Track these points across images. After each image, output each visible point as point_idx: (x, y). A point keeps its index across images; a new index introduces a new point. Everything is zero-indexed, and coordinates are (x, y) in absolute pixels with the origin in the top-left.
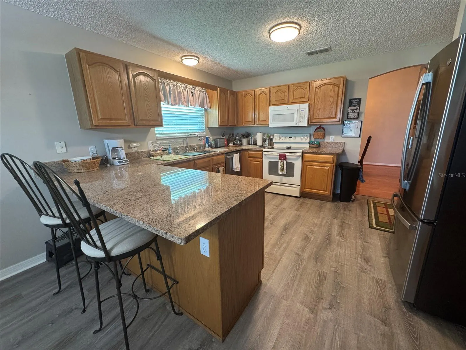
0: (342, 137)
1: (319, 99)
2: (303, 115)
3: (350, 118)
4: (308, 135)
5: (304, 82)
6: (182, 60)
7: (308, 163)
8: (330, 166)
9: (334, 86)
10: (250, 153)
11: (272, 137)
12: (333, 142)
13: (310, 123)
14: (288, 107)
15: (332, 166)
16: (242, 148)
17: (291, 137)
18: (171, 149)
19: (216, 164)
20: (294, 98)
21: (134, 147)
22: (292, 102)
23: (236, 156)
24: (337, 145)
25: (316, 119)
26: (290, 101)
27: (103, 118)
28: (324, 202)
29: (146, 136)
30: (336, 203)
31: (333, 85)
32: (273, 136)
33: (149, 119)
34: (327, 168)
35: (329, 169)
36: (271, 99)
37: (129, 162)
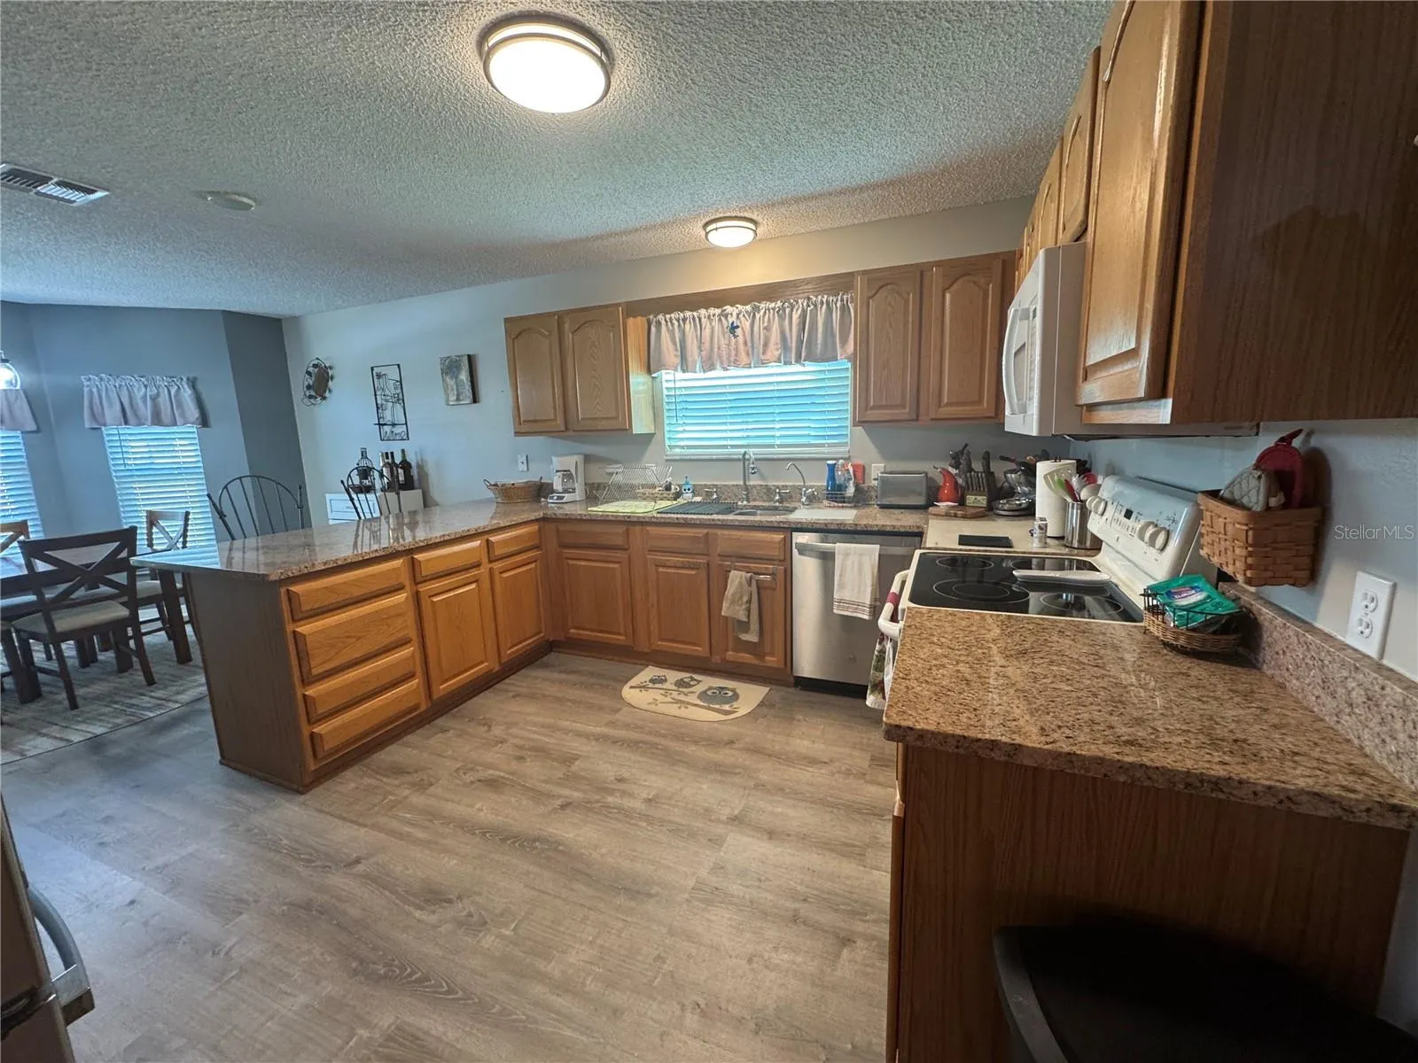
6: (707, 234)
17: (1130, 515)
19: (733, 556)
23: (847, 554)
27: (525, 419)
33: (597, 416)
37: (564, 500)
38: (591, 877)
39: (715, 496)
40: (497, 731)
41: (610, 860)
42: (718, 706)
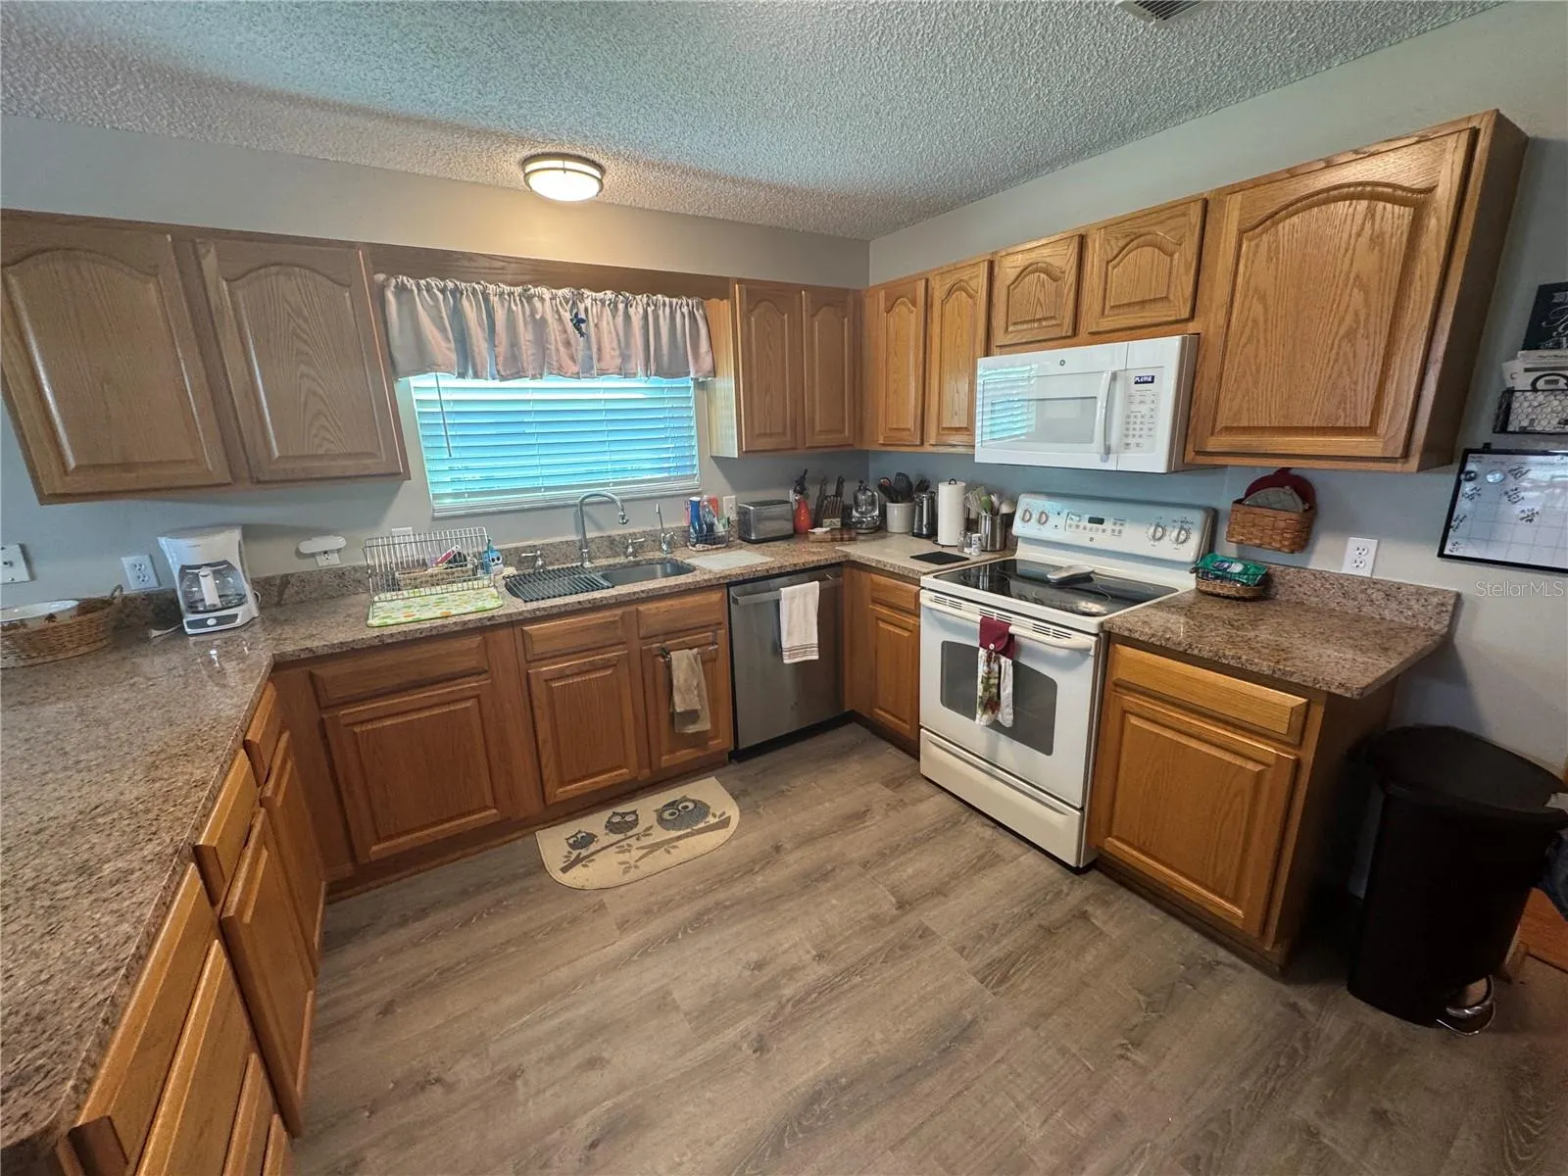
0: (1441, 554)
1: (1258, 308)
2: (1144, 409)
3: (1524, 431)
4: (1197, 518)
5: (1173, 206)
6: (526, 175)
7: (1130, 700)
8: (1271, 760)
9: (1381, 205)
10: (879, 585)
11: (1005, 509)
12: (1362, 581)
13: (1190, 455)
14: (1062, 363)
15: (1288, 769)
16: (846, 555)
17: (1101, 521)
18: (494, 555)
19: (666, 634)
20: (1107, 307)
21: (326, 552)
22: (1095, 329)
23: (792, 598)
24: (1394, 605)
25: (1228, 429)
26: (1088, 323)
27: (85, 462)
28: (1222, 954)
29: (385, 508)
30: (1304, 998)
31: (1375, 197)
32: (1014, 503)
33: (321, 451)
34: (1250, 766)
35: (1260, 773)
36: (994, 314)
37: (239, 622)
38: (916, 1067)
39: (540, 563)
40: (467, 1072)
41: (897, 1036)
42: (702, 825)
